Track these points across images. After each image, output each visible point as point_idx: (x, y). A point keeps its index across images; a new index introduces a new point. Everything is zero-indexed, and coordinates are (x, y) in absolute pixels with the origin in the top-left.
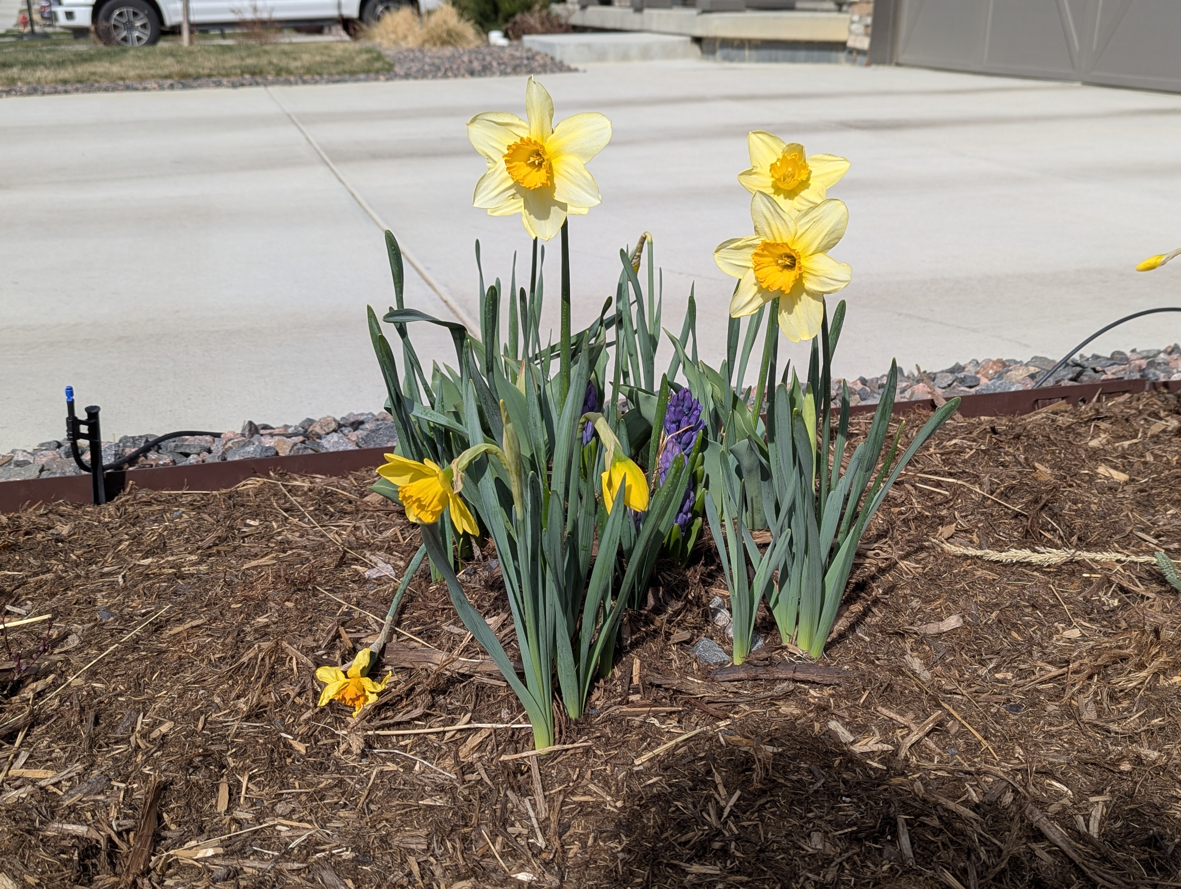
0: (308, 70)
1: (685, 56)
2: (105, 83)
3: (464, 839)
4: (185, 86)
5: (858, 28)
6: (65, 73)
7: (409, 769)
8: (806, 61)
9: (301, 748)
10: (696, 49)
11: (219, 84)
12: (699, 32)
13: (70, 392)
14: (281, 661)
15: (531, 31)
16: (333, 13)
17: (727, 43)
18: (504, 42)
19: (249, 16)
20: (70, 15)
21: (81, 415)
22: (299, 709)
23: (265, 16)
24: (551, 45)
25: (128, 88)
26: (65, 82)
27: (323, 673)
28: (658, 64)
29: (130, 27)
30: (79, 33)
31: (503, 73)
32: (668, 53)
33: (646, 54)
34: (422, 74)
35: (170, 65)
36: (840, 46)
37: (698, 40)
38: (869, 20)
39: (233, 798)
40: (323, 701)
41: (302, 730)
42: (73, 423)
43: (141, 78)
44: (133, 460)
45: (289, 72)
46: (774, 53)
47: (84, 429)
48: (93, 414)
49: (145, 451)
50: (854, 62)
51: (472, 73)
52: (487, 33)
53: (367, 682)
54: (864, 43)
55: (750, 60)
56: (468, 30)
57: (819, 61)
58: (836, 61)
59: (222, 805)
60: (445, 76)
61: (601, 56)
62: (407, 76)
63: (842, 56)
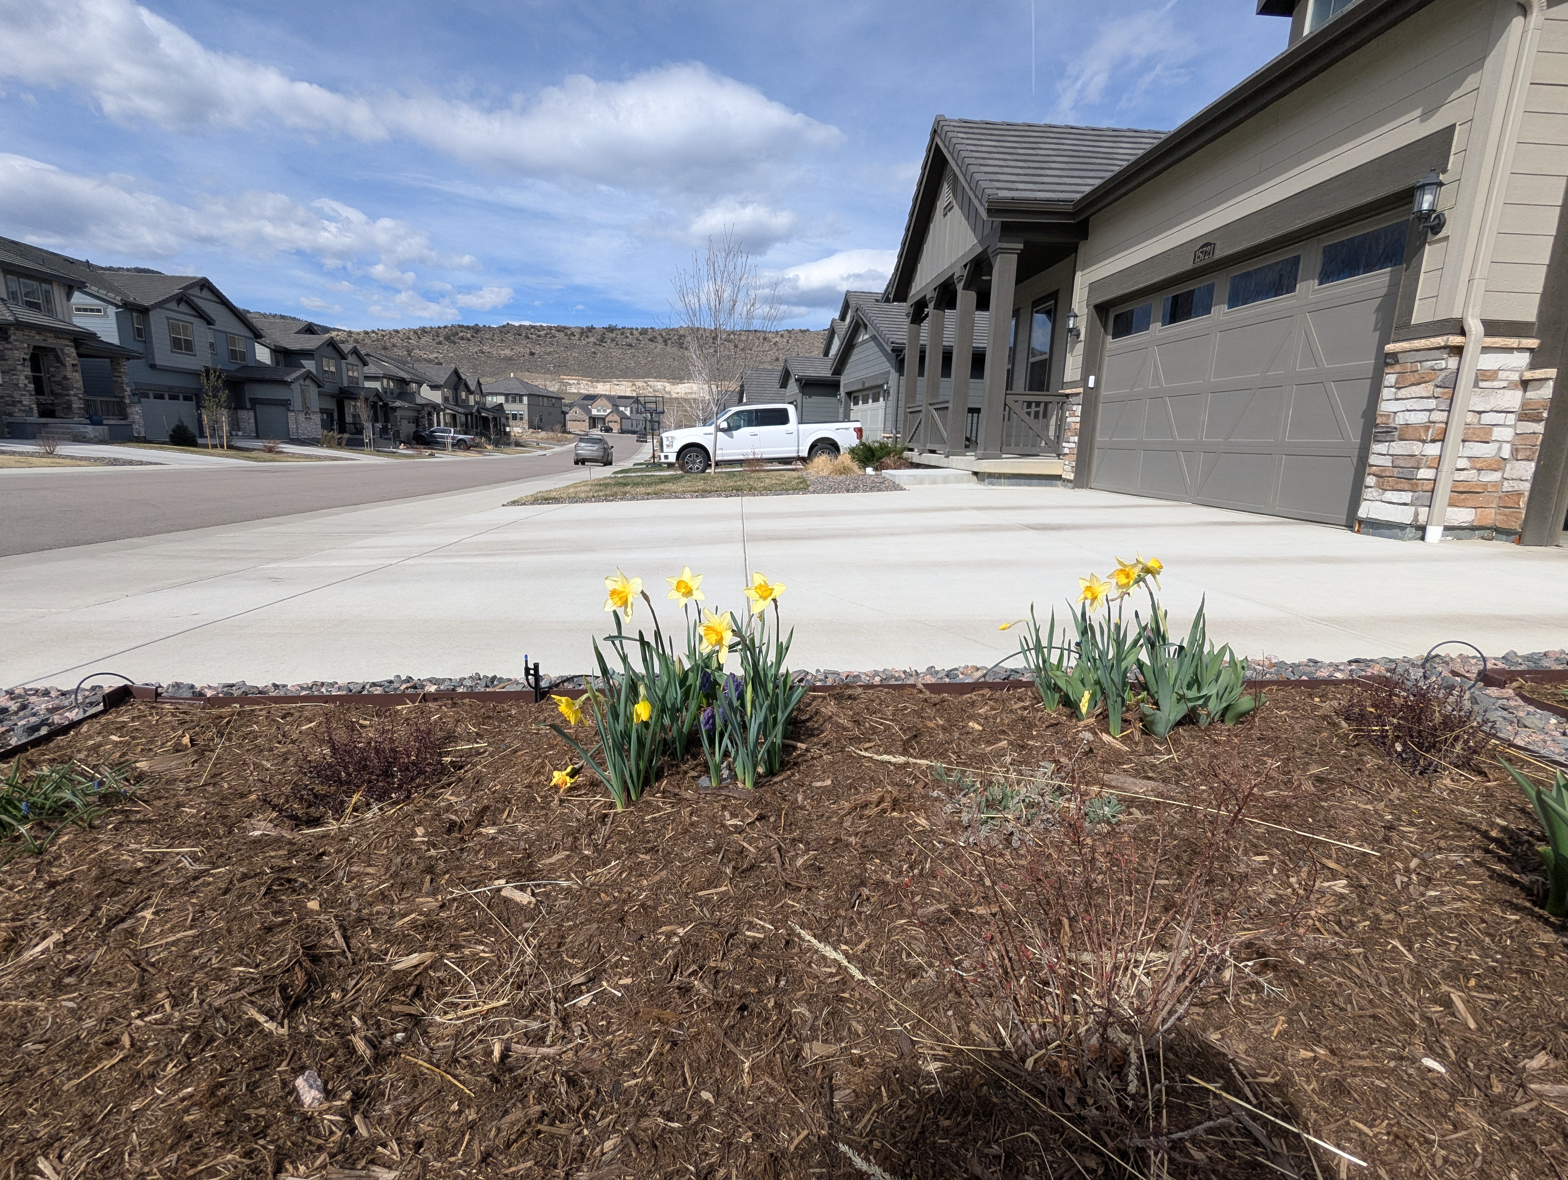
0: (765, 489)
1: (968, 482)
2: (667, 495)
3: (575, 838)
4: (703, 497)
5: (1067, 468)
6: (650, 490)
7: (572, 812)
8: (1038, 485)
9: (539, 800)
10: (975, 478)
11: (720, 496)
12: (976, 470)
13: (526, 657)
14: (543, 767)
15: (888, 467)
16: (795, 455)
17: (991, 475)
18: (874, 473)
19: (751, 457)
20: (666, 457)
21: (531, 666)
22: (545, 786)
23: (759, 456)
24: (894, 476)
25: (676, 497)
26: (648, 494)
27: (556, 773)
28: (952, 486)
29: (694, 463)
30: (670, 465)
31: (865, 491)
32: (959, 480)
33: (946, 480)
34: (822, 491)
35: (700, 485)
36: (1058, 477)
37: (976, 474)
38: (1074, 464)
39: (509, 815)
40: (552, 784)
41: (542, 794)
42: (527, 670)
43: (684, 492)
44: (557, 685)
45: (755, 489)
46: (1018, 481)
47: (532, 672)
48: (536, 666)
49: (563, 682)
50: (1065, 486)
51: (848, 491)
52: (865, 468)
53: (568, 778)
54: (1071, 476)
55: (1004, 485)
56: (855, 466)
57: (1045, 485)
58: (1056, 486)
59: (505, 816)
60: (834, 492)
61: (921, 482)
62: (814, 492)
63: (1059, 483)
